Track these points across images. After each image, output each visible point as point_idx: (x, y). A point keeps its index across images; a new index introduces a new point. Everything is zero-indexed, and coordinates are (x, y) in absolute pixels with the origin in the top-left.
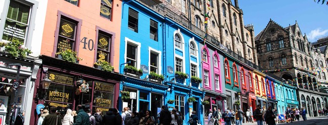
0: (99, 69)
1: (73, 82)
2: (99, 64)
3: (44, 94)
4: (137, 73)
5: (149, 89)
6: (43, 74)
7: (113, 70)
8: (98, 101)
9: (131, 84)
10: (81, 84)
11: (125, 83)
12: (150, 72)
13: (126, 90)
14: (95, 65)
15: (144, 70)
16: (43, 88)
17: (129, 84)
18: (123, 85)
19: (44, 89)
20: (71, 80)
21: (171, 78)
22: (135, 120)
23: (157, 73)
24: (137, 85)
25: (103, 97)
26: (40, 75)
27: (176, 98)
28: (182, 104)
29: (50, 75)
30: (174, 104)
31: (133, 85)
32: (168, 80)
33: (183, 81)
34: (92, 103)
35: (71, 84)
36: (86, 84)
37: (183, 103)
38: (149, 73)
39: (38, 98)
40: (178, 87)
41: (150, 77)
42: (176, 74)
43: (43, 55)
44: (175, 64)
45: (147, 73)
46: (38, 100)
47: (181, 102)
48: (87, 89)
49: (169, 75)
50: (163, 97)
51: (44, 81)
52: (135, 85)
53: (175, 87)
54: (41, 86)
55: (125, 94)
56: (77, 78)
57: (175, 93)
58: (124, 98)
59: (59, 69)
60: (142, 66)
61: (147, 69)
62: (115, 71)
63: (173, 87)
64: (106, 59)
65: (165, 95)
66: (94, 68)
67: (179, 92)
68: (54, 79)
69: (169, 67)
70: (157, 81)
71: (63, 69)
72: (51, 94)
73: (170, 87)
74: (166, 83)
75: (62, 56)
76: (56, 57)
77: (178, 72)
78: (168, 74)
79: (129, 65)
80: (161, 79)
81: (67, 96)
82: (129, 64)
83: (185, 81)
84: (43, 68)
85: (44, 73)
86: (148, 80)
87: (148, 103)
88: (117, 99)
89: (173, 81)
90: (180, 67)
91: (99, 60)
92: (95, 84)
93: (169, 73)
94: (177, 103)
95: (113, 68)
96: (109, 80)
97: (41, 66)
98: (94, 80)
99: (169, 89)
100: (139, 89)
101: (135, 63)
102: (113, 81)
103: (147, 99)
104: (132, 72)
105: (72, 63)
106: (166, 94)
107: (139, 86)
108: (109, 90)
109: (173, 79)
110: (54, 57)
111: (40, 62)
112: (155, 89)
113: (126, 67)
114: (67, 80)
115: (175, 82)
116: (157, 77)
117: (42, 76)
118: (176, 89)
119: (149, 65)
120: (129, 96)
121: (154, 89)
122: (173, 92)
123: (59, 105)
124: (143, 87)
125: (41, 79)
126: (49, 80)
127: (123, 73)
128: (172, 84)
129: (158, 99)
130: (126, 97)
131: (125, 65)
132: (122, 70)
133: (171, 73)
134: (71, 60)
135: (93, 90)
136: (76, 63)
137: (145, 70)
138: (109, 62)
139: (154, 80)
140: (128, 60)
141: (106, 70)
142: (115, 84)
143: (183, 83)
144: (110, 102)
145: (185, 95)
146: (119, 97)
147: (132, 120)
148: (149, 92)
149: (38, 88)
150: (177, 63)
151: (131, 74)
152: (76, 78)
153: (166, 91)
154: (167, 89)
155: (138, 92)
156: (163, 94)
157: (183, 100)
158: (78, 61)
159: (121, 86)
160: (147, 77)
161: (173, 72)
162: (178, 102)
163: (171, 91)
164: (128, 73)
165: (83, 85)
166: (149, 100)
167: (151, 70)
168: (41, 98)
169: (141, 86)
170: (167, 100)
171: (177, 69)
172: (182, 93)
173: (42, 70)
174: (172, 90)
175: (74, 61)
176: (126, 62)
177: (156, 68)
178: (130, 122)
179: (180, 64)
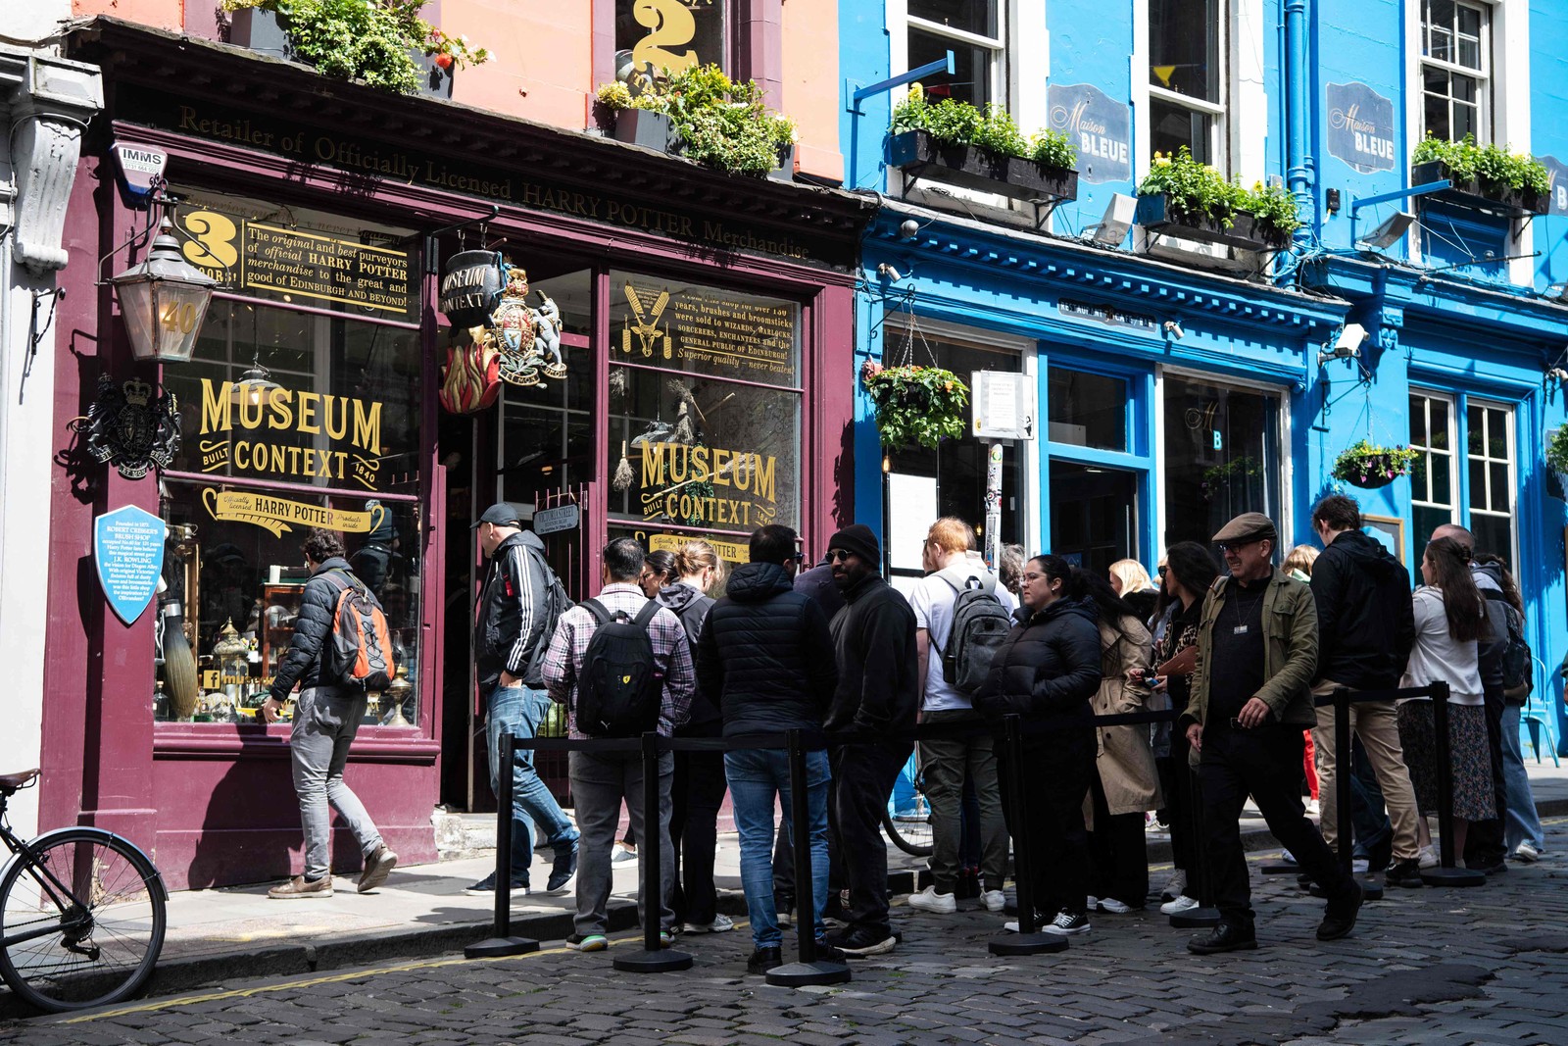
0: (649, 142)
1: (414, 285)
2: (649, 97)
3: (154, 412)
4: (1016, 174)
5: (1143, 334)
6: (123, 216)
7: (784, 151)
8: (653, 467)
9: (965, 293)
10: (493, 304)
11: (902, 282)
12: (1143, 164)
13: (922, 361)
14: (607, 113)
15: (1087, 145)
16: (144, 350)
17: (945, 289)
18: (891, 308)
19: (150, 366)
20: (395, 264)
21: (1373, 219)
22: (1056, 645)
23: (1217, 166)
24: (1024, 305)
25: (697, 427)
26: (92, 220)
27: (1425, 423)
28: (1485, 483)
29: (193, 221)
30: (1402, 486)
31: (985, 297)
32: (1336, 237)
33: (1495, 247)
34: (598, 489)
35: (389, 311)
36: (534, 301)
37: (1499, 472)
38: (1143, 172)
39: (105, 454)
40: (1446, 305)
41: (1154, 210)
42: (1428, 170)
43: (100, 22)
44: (1416, 56)
45: (1120, 172)
46: (98, 474)
47: (1476, 468)
48: (548, 357)
49: (1351, 183)
50: (1286, 421)
51: (150, 279)
52: (1004, 301)
53: (1411, 312)
54: (115, 331)
55: (917, 397)
56: (449, 246)
57: (1414, 372)
58: (910, 434)
59: (267, 164)
60: (1061, 97)
61: (1119, 128)
62: (806, 167)
63: (1392, 314)
64: (704, 44)
65: (1312, 400)
66: (596, 134)
67: (1454, 364)
68: (229, 257)
69: (1344, 96)
70: (1219, 251)
71: (306, 156)
72: (216, 407)
73: (1363, 310)
74: (1312, 275)
75: (284, 22)
76: (227, 34)
77: (1451, 151)
78: (1335, 173)
79: (933, 98)
80: (1272, 231)
81: (368, 425)
82: (938, 89)
83: (1527, 241)
84: (121, 147)
85: (137, 200)
86: (1131, 246)
87: (1135, 480)
88: (831, 448)
89: (1393, 251)
90: (1468, 86)
91: (644, 52)
92: (620, 303)
93: (1351, 157)
94: (1431, 477)
95: (783, 132)
96: (750, 262)
97: (98, 136)
98: (602, 261)
99: (1352, 336)
100: (1047, 345)
101: (996, 69)
102: (785, 267)
103: (1119, 444)
104: (974, 164)
105: (389, 98)
106: (1323, 385)
107: (1043, 309)
108: (755, 360)
109: (1398, 226)
110: (207, 36)
111: (85, 88)
112: (1205, 341)
113: (909, 116)
114: (354, 273)
115: (1411, 253)
116: (1220, 211)
117: (120, 239)
118: (1422, 327)
119: (1142, 91)
120: (966, 414)
121: (1189, 340)
122: (1395, 361)
123: (295, 513)
124: (1081, 318)
125: (107, 269)
126: (187, 273)
127: (878, 183)
128: (1378, 278)
129: (1233, 443)
130: (929, 430)
131: (901, 96)
132: (872, 151)
133: (1369, 163)
134: (376, 58)
135: (604, 359)
136: (424, 93)
137: (1090, 145)
138: (742, 70)
139: (1188, 246)
140: (922, 47)
141: (713, 161)
142: (806, 296)
143: (1498, 263)
144: (766, 479)
145: (1526, 393)
146: (850, 431)
147: (1032, 646)
148: (1148, 365)
149: (90, 349)
150: (1440, 46)
151: (958, 192)
152: (433, 243)
153: (1314, 350)
154: (1323, 333)
155: (1035, 365)
156: (1290, 383)
157: (1499, 450)
158: (443, 73)
159: (870, 315)
160: (1126, 210)
161: (1388, 149)
162: (1441, 464)
163: (1369, 358)
164: (923, 184)
165: (511, 314)
166: (1143, 449)
167: (1162, 141)
168: (132, 453)
169: (1059, 313)
170: (1327, 451)
171: (1435, 116)
172: (1488, 370)
173: (110, 172)
174: (1386, 337)
175: (414, 79)
176: (900, 65)
177: (1207, 118)
178: (1011, 659)
179: (1469, 55)
